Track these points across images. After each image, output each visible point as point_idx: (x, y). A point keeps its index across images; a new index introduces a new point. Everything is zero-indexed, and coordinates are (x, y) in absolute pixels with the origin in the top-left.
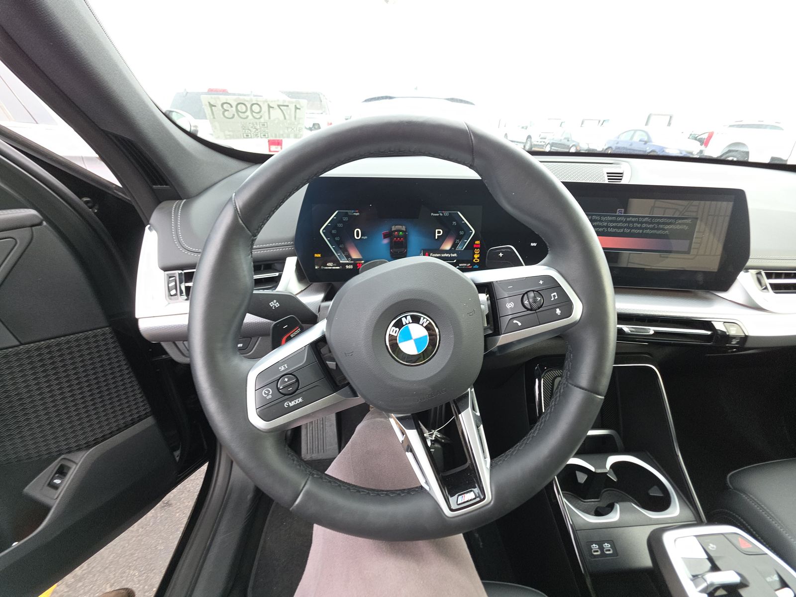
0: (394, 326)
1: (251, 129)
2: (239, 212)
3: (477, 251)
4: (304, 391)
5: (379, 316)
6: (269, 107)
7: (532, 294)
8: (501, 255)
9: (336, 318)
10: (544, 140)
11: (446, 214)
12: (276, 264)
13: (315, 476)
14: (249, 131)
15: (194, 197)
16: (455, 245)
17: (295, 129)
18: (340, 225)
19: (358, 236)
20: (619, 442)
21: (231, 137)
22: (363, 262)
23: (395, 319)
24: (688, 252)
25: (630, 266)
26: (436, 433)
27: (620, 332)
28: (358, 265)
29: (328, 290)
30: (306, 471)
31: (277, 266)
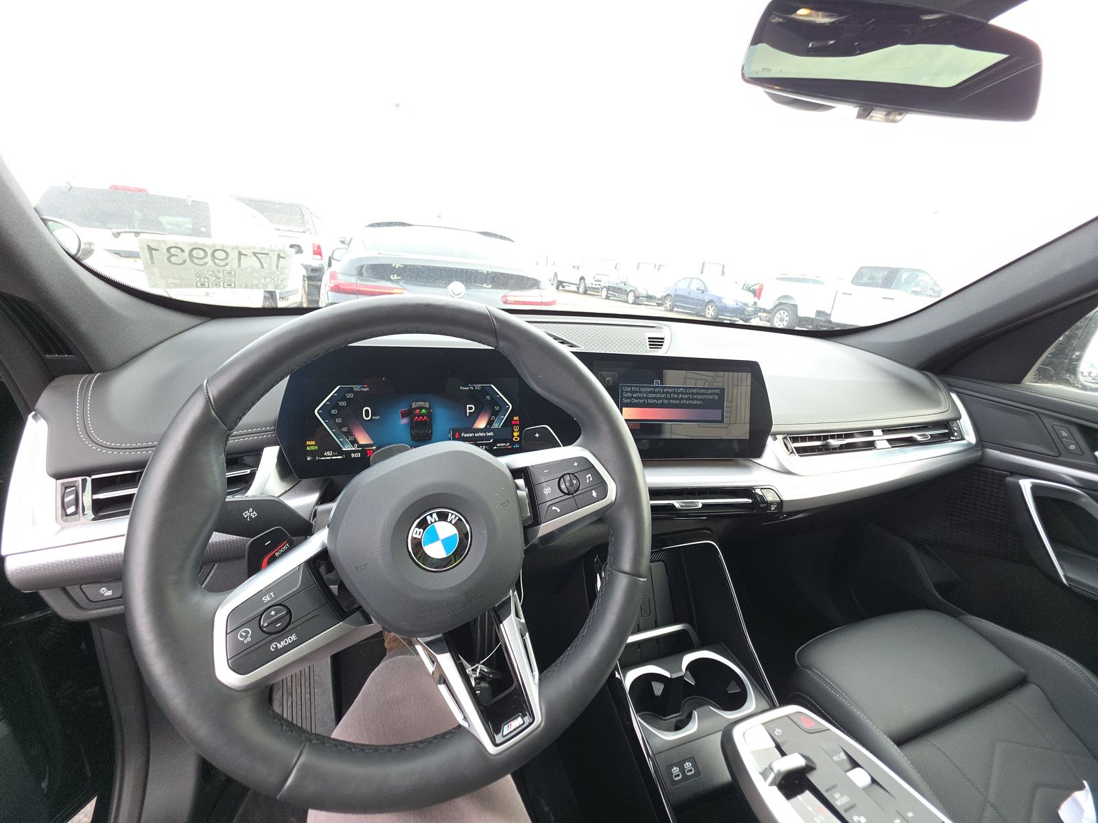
0: (417, 526)
1: (210, 277)
2: (213, 404)
3: (516, 429)
4: (298, 626)
5: (399, 516)
6: (240, 254)
7: (568, 478)
8: (537, 435)
9: (344, 524)
10: (599, 283)
11: (478, 387)
12: (245, 457)
13: (314, 741)
14: (206, 280)
15: (114, 369)
16: (490, 423)
17: (276, 279)
18: (343, 404)
19: (367, 416)
20: (694, 637)
21: (176, 286)
22: (375, 448)
23: (418, 518)
24: (722, 421)
25: (674, 437)
26: (480, 667)
27: (654, 508)
28: (368, 452)
29: (325, 488)
30: (301, 737)
31: (248, 460)
